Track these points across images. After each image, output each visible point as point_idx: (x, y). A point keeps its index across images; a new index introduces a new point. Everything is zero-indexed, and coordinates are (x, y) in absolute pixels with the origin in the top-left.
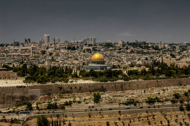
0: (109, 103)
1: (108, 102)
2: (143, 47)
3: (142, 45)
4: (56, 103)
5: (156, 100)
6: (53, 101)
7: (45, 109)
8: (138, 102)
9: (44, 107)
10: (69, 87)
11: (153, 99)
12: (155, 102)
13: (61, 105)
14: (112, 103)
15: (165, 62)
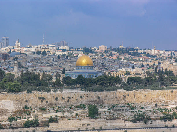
0: (111, 119)
1: (108, 118)
2: (132, 54)
3: (130, 51)
4: (37, 120)
5: (174, 116)
6: (32, 117)
7: (21, 128)
8: (149, 119)
9: (19, 125)
10: (53, 97)
11: (170, 115)
12: (173, 119)
13: (43, 122)
14: (114, 119)
15: (170, 69)
